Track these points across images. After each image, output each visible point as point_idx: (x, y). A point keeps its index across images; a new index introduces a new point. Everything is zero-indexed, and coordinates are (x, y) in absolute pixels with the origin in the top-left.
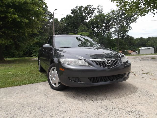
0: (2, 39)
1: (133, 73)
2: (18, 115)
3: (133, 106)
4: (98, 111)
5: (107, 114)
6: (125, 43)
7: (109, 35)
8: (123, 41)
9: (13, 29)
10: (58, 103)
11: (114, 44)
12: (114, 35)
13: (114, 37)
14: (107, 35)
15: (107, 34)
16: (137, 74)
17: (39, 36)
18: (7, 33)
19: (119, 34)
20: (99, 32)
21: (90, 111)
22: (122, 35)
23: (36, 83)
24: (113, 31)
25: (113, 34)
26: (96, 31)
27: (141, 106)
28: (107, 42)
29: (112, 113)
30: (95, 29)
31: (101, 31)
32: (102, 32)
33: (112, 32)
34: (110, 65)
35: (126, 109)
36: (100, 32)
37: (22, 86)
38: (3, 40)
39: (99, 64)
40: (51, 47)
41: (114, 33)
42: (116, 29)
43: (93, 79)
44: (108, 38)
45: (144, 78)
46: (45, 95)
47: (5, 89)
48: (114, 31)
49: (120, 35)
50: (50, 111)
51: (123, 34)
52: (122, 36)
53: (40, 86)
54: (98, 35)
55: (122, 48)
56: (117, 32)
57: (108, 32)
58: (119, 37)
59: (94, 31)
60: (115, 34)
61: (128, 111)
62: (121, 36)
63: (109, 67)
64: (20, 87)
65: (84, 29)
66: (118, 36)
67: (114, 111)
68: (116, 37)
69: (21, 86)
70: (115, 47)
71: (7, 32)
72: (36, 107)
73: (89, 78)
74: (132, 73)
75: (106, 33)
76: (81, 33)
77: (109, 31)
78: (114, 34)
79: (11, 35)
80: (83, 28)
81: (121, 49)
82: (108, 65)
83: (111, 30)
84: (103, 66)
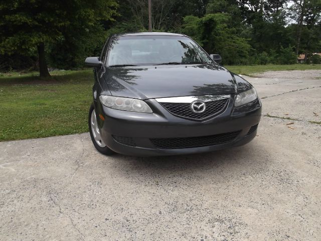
0: (39, 35)
1: (289, 119)
2: (6, 204)
3: (232, 207)
4: (153, 211)
5: (169, 219)
6: (314, 36)
7: (278, 18)
8: (309, 31)
9: (57, 11)
10: (88, 184)
11: (289, 40)
12: (291, 17)
13: (290, 21)
14: (275, 19)
15: (274, 16)
16: (297, 122)
17: (123, 23)
18: (47, 22)
19: (302, 15)
20: (256, 10)
21: (139, 208)
22: (310, 16)
23: (76, 133)
24: (289, 7)
25: (289, 14)
26: (250, 9)
27: (250, 209)
28: (271, 34)
29: (180, 220)
30: (247, 3)
31: (261, 8)
32: (261, 11)
33: (287, 10)
34: (202, 113)
35: (214, 211)
36: (258, 10)
37: (47, 138)
38: (40, 37)
39: (174, 110)
40: (100, 62)
41: (292, 12)
42: (297, 3)
43: (159, 142)
44: (275, 25)
45: (305, 134)
46: (77, 162)
47: (14, 143)
48: (291, 9)
49: (304, 17)
50: (65, 201)
51: (312, 15)
52: (309, 18)
53: (79, 141)
54: (253, 17)
55: (305, 48)
56: (298, 11)
57: (278, 10)
58: (301, 23)
59: (243, 8)
60: (292, 15)
61: (216, 217)
62: (307, 18)
63: (199, 118)
64: (41, 141)
65: (221, 5)
66: (300, 19)
67: (185, 215)
68: (294, 22)
69: (44, 139)
70: (290, 45)
71: (47, 19)
72: (45, 190)
73: (151, 140)
74: (285, 120)
75: (272, 11)
76: (212, 15)
77: (279, 8)
78: (289, 16)
79: (55, 24)
80: (219, 3)
81: (303, 50)
82: (196, 114)
83: (284, 4)
84: (184, 114)
